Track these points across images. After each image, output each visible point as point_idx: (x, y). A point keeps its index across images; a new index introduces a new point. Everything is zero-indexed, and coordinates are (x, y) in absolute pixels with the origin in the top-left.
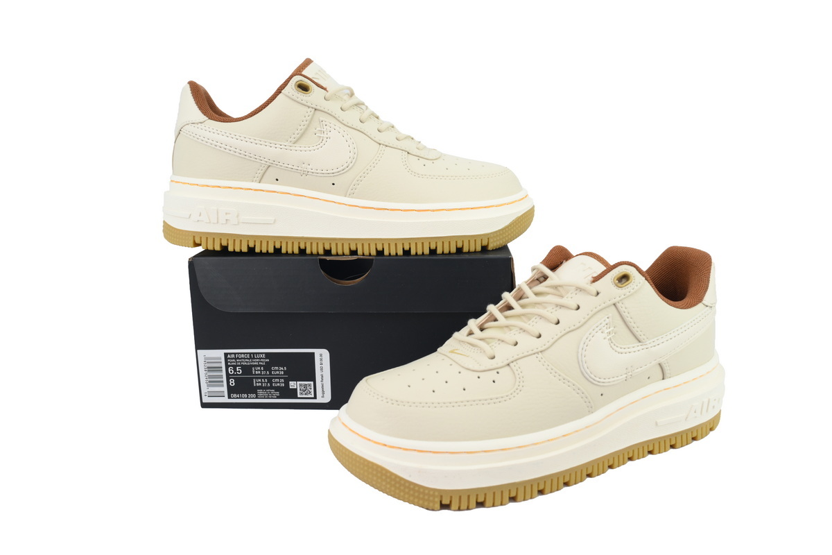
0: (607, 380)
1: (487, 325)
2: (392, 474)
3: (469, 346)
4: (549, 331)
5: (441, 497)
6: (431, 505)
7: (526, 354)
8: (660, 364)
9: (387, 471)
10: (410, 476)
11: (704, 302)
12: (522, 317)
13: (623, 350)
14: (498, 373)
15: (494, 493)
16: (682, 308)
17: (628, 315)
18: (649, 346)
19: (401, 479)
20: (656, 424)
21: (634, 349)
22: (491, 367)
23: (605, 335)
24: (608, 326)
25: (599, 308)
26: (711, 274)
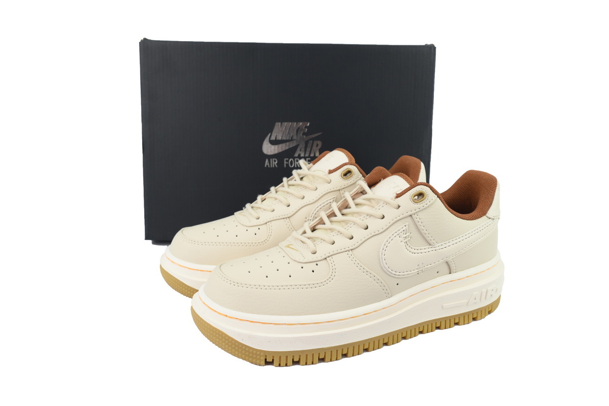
0: (402, 274)
1: (317, 227)
2: (230, 338)
3: (301, 242)
4: (359, 234)
5: (266, 356)
6: (258, 362)
7: (340, 251)
8: (447, 262)
9: (226, 335)
10: (243, 340)
11: (487, 215)
12: (342, 223)
13: (416, 251)
14: (317, 265)
15: (307, 355)
16: (468, 220)
17: (421, 224)
18: (438, 248)
19: (236, 342)
20: (443, 307)
21: (425, 251)
22: (312, 260)
23: (402, 239)
24: (405, 232)
25: (398, 218)
26: (496, 193)
